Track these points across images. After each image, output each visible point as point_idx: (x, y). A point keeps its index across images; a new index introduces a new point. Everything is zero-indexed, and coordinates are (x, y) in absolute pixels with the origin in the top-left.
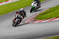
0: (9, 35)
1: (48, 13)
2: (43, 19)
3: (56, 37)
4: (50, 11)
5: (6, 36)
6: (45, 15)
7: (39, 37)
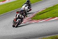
0: (6, 35)
1: (45, 13)
2: (40, 19)
3: (53, 37)
4: (47, 11)
5: (3, 36)
6: (41, 15)
7: (36, 37)
